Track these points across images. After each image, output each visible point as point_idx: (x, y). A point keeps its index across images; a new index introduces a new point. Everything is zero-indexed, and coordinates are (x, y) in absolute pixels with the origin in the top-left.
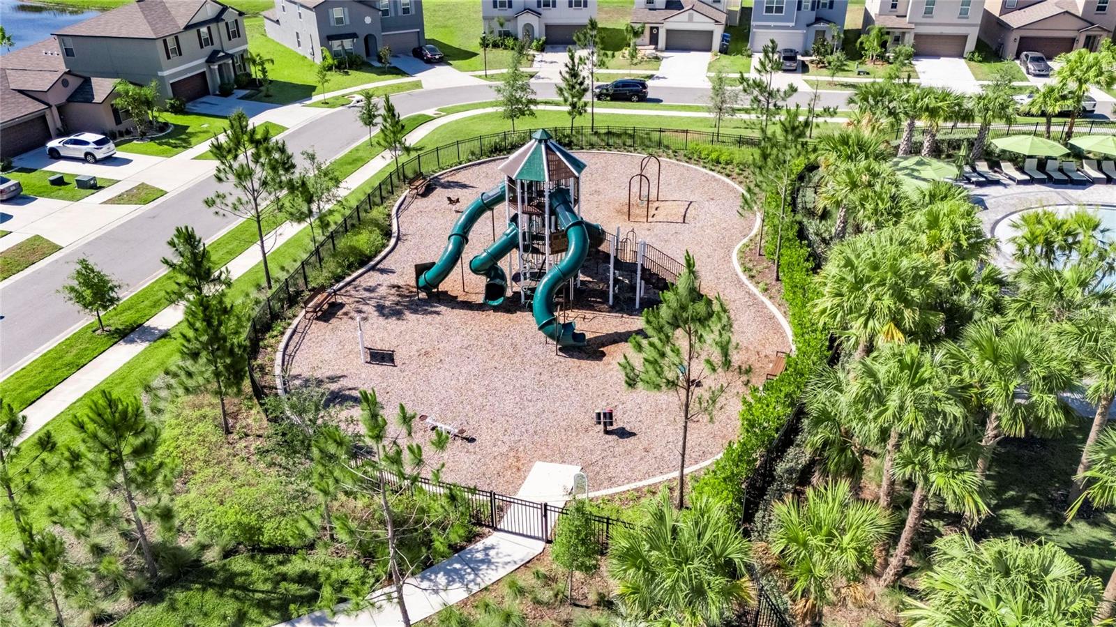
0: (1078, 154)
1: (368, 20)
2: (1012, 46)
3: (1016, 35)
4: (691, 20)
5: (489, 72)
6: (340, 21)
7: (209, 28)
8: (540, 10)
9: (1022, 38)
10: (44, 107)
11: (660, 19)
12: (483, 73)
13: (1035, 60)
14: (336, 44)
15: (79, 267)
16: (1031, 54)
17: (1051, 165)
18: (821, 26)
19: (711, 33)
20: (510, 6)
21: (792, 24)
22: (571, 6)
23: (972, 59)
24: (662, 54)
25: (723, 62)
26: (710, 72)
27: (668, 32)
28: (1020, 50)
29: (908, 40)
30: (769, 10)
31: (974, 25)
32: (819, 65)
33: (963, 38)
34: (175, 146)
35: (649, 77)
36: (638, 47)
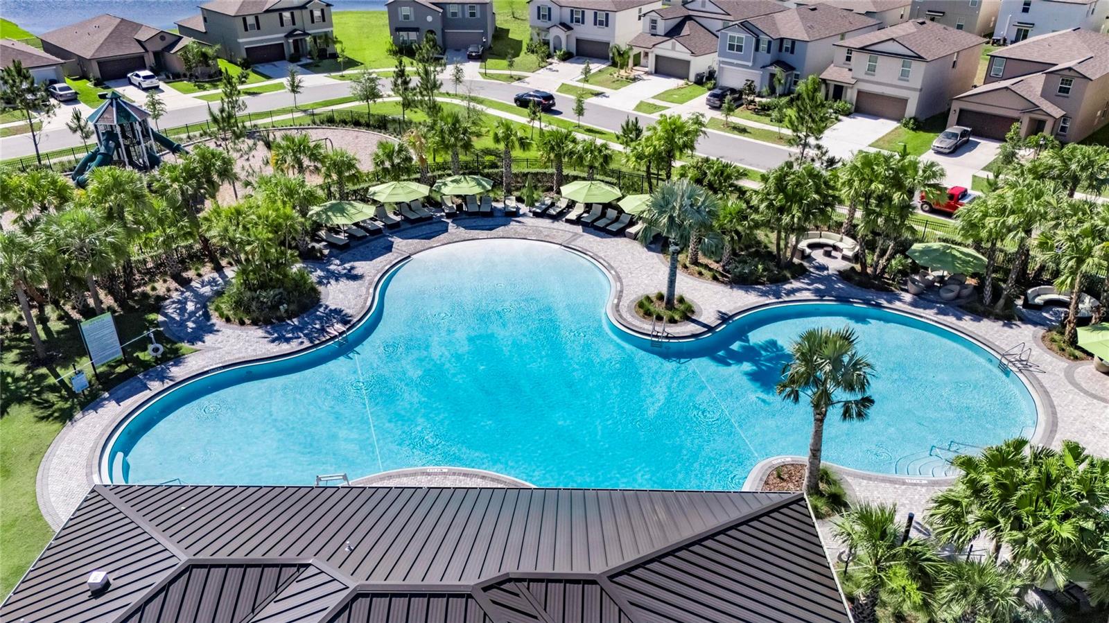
1: (429, 19)
2: (951, 118)
4: (673, 48)
6: (406, 17)
7: (292, 14)
8: (572, 25)
10: (143, 51)
11: (650, 45)
14: (404, 35)
18: (774, 69)
20: (550, 19)
21: (750, 64)
22: (595, 24)
23: (906, 125)
24: (645, 77)
25: (683, 91)
26: (654, 97)
27: (657, 57)
28: (958, 123)
29: (851, 95)
30: (731, 47)
31: (915, 90)
32: (751, 107)
33: (904, 102)
34: (201, 88)
35: (598, 94)
36: (635, 68)
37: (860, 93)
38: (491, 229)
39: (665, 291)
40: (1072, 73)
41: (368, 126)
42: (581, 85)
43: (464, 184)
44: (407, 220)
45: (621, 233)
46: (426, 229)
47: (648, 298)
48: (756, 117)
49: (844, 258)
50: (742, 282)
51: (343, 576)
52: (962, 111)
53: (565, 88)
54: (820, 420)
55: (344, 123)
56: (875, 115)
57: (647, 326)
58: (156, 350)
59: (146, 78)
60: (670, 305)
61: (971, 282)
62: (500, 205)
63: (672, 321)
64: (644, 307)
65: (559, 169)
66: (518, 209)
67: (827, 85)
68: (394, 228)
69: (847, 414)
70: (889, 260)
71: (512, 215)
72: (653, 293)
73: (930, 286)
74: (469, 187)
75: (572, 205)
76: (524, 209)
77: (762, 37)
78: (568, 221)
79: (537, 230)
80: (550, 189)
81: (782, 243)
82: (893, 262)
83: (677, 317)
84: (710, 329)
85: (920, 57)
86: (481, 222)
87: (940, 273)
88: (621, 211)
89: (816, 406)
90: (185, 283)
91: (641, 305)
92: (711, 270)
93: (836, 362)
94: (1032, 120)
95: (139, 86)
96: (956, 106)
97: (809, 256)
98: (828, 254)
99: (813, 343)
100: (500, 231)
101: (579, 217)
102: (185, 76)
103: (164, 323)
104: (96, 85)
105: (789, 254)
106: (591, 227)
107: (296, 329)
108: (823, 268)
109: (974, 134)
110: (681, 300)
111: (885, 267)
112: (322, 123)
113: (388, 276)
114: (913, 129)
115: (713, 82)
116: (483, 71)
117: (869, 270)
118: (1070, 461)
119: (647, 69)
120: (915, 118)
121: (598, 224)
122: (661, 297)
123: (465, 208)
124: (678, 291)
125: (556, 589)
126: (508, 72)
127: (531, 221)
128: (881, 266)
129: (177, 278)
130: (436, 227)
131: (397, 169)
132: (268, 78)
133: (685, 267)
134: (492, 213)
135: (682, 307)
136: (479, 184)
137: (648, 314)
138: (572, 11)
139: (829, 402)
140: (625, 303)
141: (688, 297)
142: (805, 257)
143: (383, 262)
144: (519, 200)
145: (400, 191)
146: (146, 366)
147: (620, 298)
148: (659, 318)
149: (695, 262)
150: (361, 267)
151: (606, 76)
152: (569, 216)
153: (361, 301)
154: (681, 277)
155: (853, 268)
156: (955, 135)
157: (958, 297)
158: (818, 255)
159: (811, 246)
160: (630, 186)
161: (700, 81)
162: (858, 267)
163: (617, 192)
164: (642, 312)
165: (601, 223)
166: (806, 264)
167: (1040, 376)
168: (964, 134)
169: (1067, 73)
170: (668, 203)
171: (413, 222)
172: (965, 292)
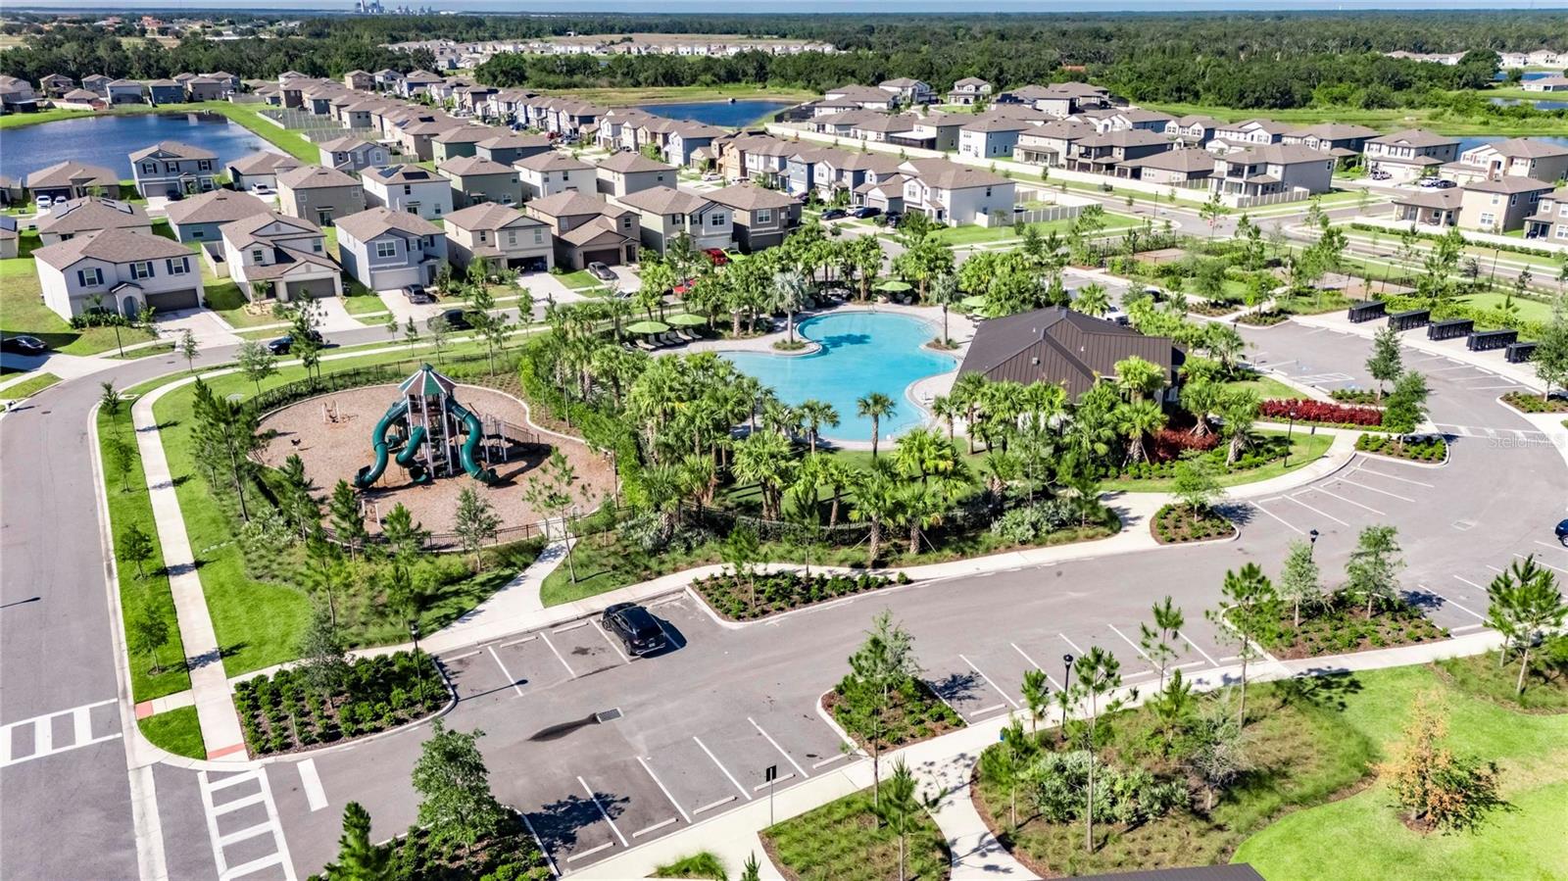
0: (672, 329)
2: (579, 261)
3: (580, 251)
4: (309, 270)
5: (124, 350)
8: (137, 281)
9: (585, 253)
11: (278, 274)
12: (117, 351)
13: (600, 268)
15: (127, 531)
16: (598, 264)
17: (662, 337)
18: (431, 261)
19: (332, 279)
20: (101, 281)
22: (171, 272)
27: (288, 284)
30: (382, 253)
32: (441, 294)
37: (509, 261)
40: (630, 214)
77: (410, 238)
94: (627, 247)
138: (132, 267)
169: (627, 215)
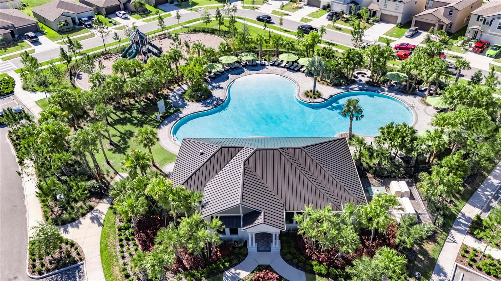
2: (413, 24)
10: (120, 3)
21: (343, 3)
23: (397, 26)
24: (304, 7)
25: (318, 13)
26: (307, 16)
28: (415, 26)
29: (378, 15)
31: (400, 13)
32: (343, 19)
33: (397, 17)
34: (143, 17)
35: (287, 15)
36: (300, 3)
37: (382, 14)
38: (258, 71)
39: (312, 89)
40: (453, 8)
41: (208, 32)
42: (280, 11)
43: (249, 56)
44: (231, 68)
45: (298, 71)
46: (237, 71)
47: (308, 92)
48: (344, 23)
49: (368, 77)
50: (336, 85)
51: (252, 147)
52: (416, 21)
53: (274, 12)
54: (351, 121)
55: (199, 31)
56: (387, 22)
57: (308, 100)
58: (173, 109)
59: (124, 14)
60: (314, 94)
61: (404, 83)
62: (259, 62)
63: (315, 98)
64: (307, 94)
65: (277, 49)
66: (265, 63)
67: (370, 11)
68: (227, 71)
69: (357, 119)
70: (380, 78)
71: (263, 66)
72: (309, 90)
73: (392, 85)
74: (250, 57)
75: (282, 61)
76: (267, 63)
78: (281, 67)
79: (272, 71)
80: (274, 56)
81: (348, 73)
82: (382, 78)
83: (316, 97)
84: (326, 100)
85: (402, 2)
86: (254, 68)
87: (395, 81)
88: (298, 63)
89: (350, 117)
90: (172, 90)
91: (306, 94)
92: (326, 82)
93: (355, 107)
94: (439, 24)
95: (121, 17)
96: (414, 19)
97: (357, 77)
98: (363, 76)
99: (350, 102)
100: (261, 71)
101: (285, 66)
102: (135, 12)
103: (172, 103)
104: (105, 17)
105: (350, 76)
106: (289, 69)
107: (209, 103)
108: (361, 81)
109: (420, 29)
110: (317, 92)
111: (379, 80)
112: (192, 31)
113: (229, 86)
114: (400, 28)
115: (329, 9)
116: (243, 5)
117: (374, 81)
118: (403, 127)
119: (304, 3)
120: (400, 23)
121: (291, 68)
122: (311, 91)
123: (248, 64)
124: (316, 89)
125: (293, 150)
126: (252, 5)
127: (270, 67)
128: (377, 80)
129: (168, 88)
130: (240, 70)
131: (226, 51)
132: (166, 12)
133: (319, 81)
134: (257, 65)
135: (318, 94)
136: (253, 56)
137: (308, 96)
139: (353, 117)
140: (301, 93)
141: (319, 91)
142: (356, 77)
143: (227, 82)
144: (265, 60)
145: (229, 59)
146: (172, 113)
147: (299, 91)
148: (311, 97)
149: (322, 80)
150: (222, 84)
151: (289, 6)
152: (281, 66)
153: (224, 94)
154: (318, 85)
155: (370, 80)
156: (413, 30)
157: (399, 88)
158: (360, 76)
159: (358, 74)
160: (301, 54)
161: (324, 8)
162: (371, 80)
163: (297, 57)
164: (306, 95)
165: (292, 68)
166: (356, 79)
167: (416, 110)
168: (416, 30)
169: (451, 8)
170: (313, 64)
171: (232, 69)
172: (402, 87)
